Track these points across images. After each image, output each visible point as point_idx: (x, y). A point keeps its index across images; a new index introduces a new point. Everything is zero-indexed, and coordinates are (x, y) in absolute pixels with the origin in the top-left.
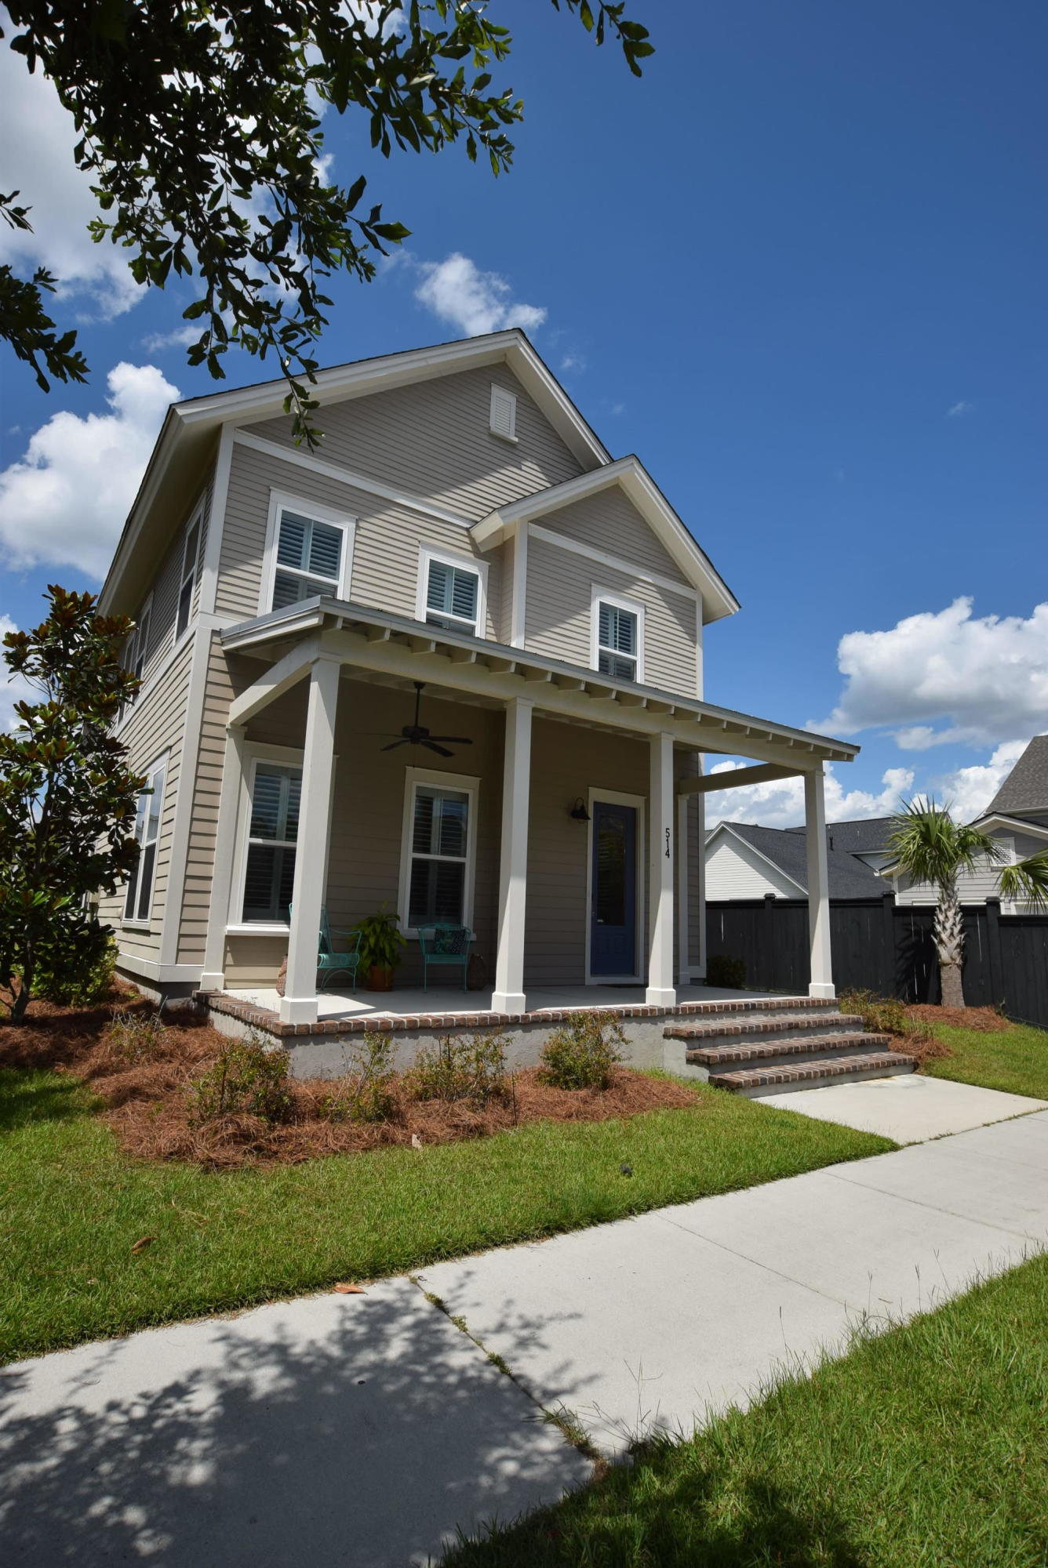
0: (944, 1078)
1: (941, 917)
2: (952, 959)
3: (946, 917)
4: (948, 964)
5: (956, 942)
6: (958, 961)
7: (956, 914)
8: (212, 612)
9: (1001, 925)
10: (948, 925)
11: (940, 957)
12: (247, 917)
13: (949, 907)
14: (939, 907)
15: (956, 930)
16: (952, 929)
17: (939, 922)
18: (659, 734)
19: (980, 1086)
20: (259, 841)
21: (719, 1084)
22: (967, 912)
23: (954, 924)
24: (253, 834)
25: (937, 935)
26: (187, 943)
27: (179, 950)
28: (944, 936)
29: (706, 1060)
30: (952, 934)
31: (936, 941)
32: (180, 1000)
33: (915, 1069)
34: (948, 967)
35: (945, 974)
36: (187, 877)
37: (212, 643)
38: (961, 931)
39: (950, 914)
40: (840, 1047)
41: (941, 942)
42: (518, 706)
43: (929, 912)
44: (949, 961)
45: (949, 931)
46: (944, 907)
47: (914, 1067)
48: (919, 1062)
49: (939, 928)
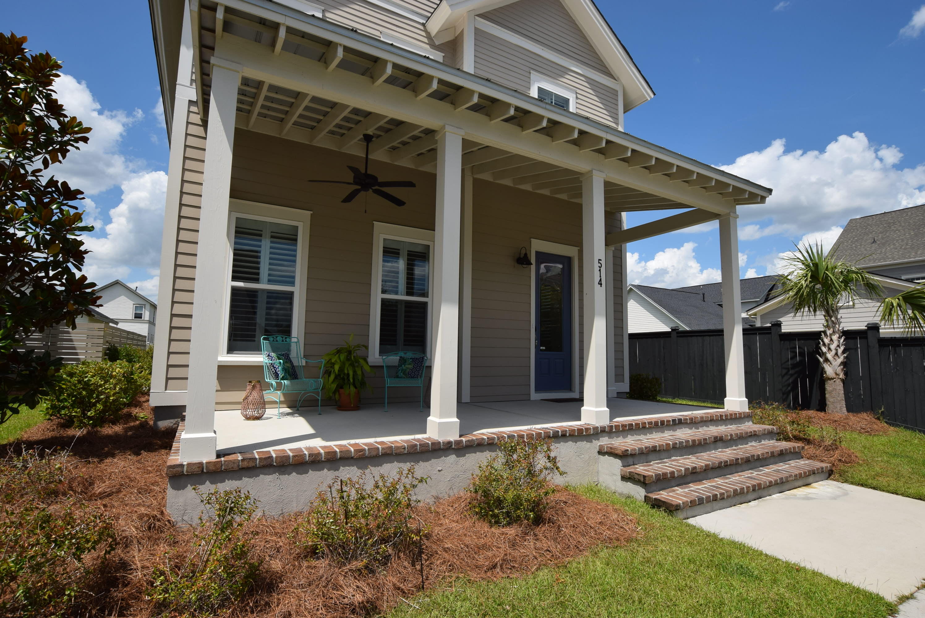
0: (862, 485)
1: (826, 341)
2: (836, 374)
3: (831, 340)
4: (833, 379)
5: (841, 359)
6: (842, 376)
7: (840, 337)
8: (189, 84)
9: (880, 346)
10: (833, 347)
11: (826, 373)
12: (231, 350)
13: (834, 332)
14: (825, 332)
15: (840, 351)
16: (836, 350)
17: (824, 344)
18: (590, 172)
19: (903, 495)
20: (240, 284)
21: (657, 504)
22: (849, 335)
23: (838, 346)
24: (234, 278)
25: (823, 354)
26: (174, 372)
27: (168, 379)
28: (829, 356)
29: (642, 479)
30: (836, 354)
31: (821, 360)
32: (172, 421)
33: (830, 475)
34: (832, 381)
35: (829, 386)
36: (173, 316)
37: (189, 112)
38: (844, 352)
39: (835, 337)
40: (763, 458)
41: (827, 360)
42: (447, 133)
43: (815, 336)
44: (834, 375)
45: (834, 352)
46: (829, 332)
47: (829, 474)
48: (834, 469)
49: (824, 349)
